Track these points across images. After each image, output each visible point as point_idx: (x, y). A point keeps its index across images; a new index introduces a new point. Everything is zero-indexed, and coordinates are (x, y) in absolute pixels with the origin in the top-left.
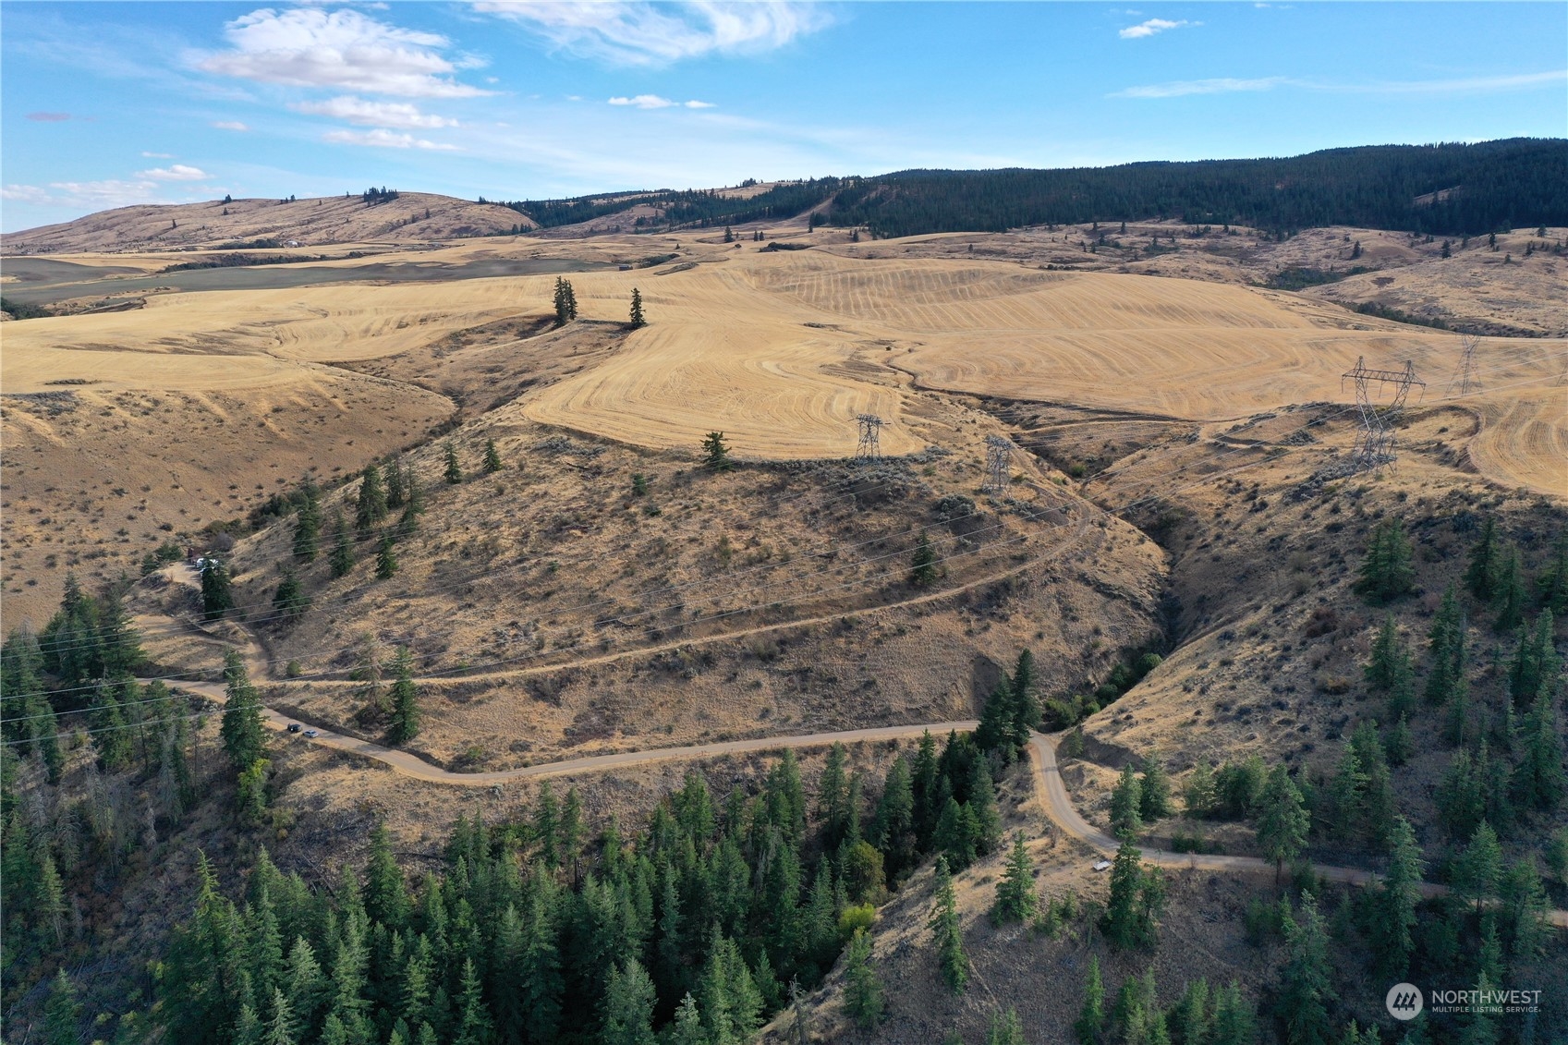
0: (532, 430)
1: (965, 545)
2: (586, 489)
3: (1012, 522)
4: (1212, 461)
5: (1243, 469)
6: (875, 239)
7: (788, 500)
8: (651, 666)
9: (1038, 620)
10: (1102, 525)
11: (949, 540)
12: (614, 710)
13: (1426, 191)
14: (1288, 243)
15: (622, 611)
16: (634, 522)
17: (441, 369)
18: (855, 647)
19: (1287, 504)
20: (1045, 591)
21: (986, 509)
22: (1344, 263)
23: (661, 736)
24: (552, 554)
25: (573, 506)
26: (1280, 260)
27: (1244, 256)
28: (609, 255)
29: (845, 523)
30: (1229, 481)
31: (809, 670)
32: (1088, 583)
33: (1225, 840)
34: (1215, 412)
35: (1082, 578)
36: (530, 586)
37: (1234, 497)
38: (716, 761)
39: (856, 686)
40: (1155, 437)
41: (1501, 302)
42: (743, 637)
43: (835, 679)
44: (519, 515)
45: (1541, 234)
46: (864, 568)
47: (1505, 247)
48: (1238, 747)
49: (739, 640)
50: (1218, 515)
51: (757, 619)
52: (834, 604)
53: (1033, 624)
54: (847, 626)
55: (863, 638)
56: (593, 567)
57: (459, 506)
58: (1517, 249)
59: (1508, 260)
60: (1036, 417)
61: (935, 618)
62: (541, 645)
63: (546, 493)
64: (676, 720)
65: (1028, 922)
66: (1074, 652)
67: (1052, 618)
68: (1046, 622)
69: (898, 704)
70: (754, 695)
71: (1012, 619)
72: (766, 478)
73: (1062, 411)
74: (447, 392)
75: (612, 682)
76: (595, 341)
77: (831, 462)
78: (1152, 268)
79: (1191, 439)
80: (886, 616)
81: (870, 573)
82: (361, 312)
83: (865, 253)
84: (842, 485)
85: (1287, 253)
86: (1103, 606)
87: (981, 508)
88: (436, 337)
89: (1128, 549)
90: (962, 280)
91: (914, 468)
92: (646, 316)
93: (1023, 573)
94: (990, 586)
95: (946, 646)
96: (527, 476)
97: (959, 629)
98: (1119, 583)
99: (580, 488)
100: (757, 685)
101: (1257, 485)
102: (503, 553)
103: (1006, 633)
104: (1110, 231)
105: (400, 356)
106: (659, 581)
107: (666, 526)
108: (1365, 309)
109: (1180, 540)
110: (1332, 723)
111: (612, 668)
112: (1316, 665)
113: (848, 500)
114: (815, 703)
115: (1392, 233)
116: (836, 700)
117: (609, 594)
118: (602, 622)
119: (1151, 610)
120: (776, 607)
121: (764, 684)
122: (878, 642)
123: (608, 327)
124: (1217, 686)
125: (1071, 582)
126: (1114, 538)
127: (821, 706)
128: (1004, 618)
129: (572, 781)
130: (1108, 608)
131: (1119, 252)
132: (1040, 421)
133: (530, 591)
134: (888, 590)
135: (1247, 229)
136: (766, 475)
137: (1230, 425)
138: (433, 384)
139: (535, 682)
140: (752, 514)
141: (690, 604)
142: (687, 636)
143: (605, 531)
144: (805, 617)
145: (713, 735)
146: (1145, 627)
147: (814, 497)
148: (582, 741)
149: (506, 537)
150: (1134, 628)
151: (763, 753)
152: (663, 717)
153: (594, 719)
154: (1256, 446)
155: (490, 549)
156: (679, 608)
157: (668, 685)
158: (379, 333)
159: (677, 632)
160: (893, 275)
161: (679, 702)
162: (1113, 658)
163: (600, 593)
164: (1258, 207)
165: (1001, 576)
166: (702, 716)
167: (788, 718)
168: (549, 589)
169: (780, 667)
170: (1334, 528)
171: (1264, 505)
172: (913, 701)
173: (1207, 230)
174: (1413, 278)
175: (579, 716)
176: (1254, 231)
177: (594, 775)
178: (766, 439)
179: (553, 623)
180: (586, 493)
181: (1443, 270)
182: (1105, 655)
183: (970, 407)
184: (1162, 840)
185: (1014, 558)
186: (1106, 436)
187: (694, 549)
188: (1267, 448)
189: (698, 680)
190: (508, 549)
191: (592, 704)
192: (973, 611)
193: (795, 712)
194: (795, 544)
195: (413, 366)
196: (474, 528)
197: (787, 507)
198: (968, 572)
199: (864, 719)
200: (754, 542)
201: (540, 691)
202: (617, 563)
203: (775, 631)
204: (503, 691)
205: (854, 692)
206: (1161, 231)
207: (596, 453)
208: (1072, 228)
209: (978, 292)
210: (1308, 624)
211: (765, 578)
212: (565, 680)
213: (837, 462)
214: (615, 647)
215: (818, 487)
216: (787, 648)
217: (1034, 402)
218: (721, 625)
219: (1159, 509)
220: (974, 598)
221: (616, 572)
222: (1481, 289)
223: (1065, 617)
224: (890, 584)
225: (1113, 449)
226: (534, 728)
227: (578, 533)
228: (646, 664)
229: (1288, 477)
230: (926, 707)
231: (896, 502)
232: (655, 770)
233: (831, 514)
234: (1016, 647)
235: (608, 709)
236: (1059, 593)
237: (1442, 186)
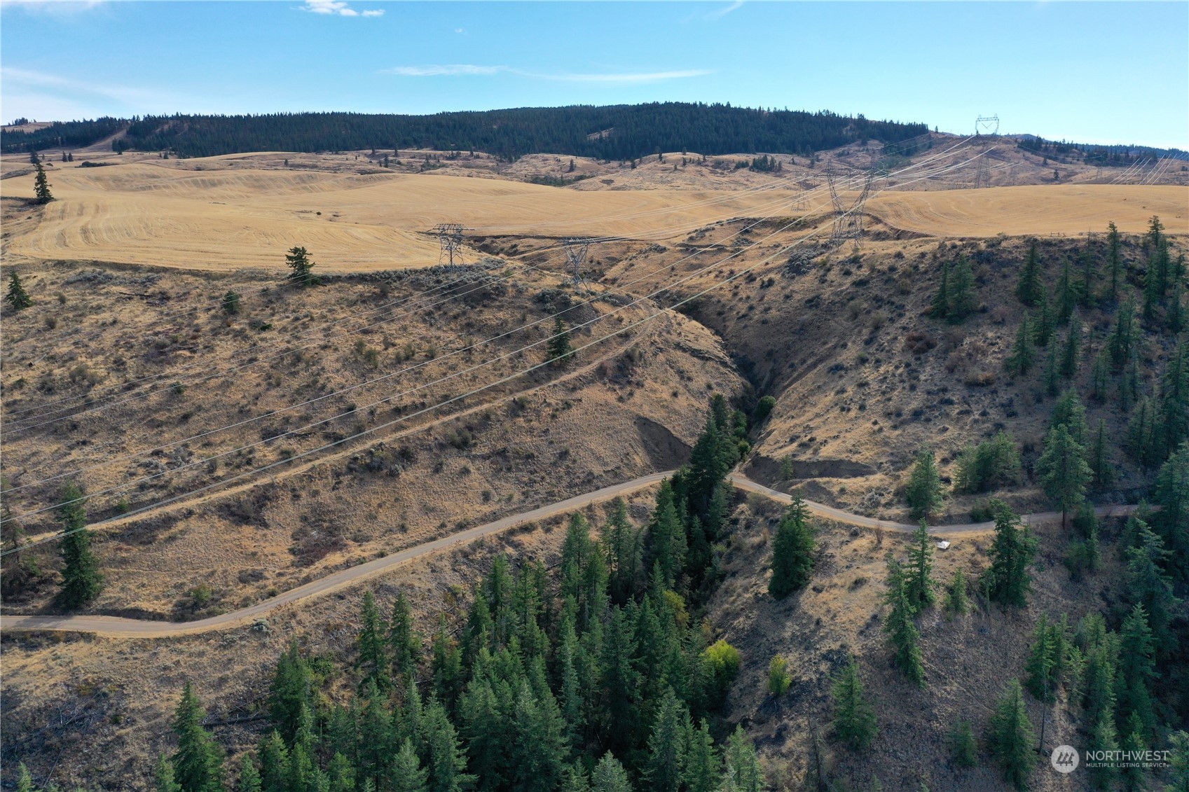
0: (46, 267)
1: (579, 329)
2: (162, 314)
3: (604, 308)
5: (725, 263)
7: (397, 305)
8: (350, 470)
9: (665, 383)
10: (660, 308)
12: (331, 521)
13: (592, 131)
14: (518, 163)
15: (287, 421)
16: (247, 338)
18: (535, 424)
19: (792, 278)
20: (658, 360)
23: (400, 536)
24: (167, 377)
25: (160, 330)
29: (463, 321)
30: (721, 272)
31: (504, 450)
32: (684, 350)
35: (678, 347)
36: (156, 411)
37: (736, 282)
39: (553, 459)
43: (532, 454)
44: (93, 345)
46: (503, 356)
47: (670, 161)
48: (940, 438)
49: (428, 432)
50: (735, 295)
51: (434, 410)
52: (497, 390)
53: (664, 387)
54: (519, 406)
55: (538, 416)
56: (228, 384)
58: (677, 162)
60: (515, 246)
61: (588, 391)
62: (212, 468)
63: (115, 322)
64: (404, 518)
66: (704, 405)
67: (675, 381)
68: (672, 384)
69: (596, 469)
70: (466, 480)
71: (646, 384)
72: (362, 288)
73: (535, 241)
75: (316, 493)
79: (659, 250)
80: (548, 394)
81: (511, 360)
84: (443, 289)
86: (703, 367)
87: (575, 298)
89: (688, 324)
91: (492, 272)
92: (53, 192)
93: (636, 346)
94: (616, 360)
95: (609, 413)
96: (76, 308)
97: (611, 398)
98: (704, 349)
99: (154, 313)
100: (465, 471)
101: (747, 272)
102: (100, 382)
103: (649, 396)
104: (388, 155)
106: (314, 388)
107: (286, 338)
110: (1002, 405)
111: (309, 478)
112: (950, 370)
113: (456, 301)
114: (525, 479)
116: (543, 474)
117: (261, 406)
118: (270, 436)
119: (733, 367)
120: (445, 398)
121: (472, 470)
122: (553, 416)
124: (872, 402)
125: (671, 350)
126: (675, 317)
127: (532, 481)
128: (639, 385)
129: (341, 598)
130: (707, 368)
132: (520, 249)
133: (161, 416)
134: (535, 372)
135: (486, 154)
136: (360, 286)
137: (685, 237)
139: (228, 506)
140: (368, 320)
141: (361, 404)
142: (373, 436)
143: (217, 349)
144: (477, 404)
145: (450, 526)
146: (736, 380)
147: (421, 301)
148: (319, 558)
150: (730, 382)
151: (512, 533)
152: (388, 517)
153: (316, 533)
154: (719, 248)
155: (80, 381)
156: (351, 410)
157: (378, 485)
159: (361, 433)
161: (396, 500)
163: (252, 408)
165: (620, 351)
166: (428, 510)
167: (510, 498)
168: (183, 412)
169: (476, 452)
170: (860, 284)
171: (771, 282)
172: (606, 464)
173: (458, 155)
175: (296, 534)
176: (491, 156)
179: (209, 445)
180: (166, 317)
181: (641, 175)
185: (621, 336)
186: (586, 255)
187: (332, 355)
188: (727, 249)
189: (407, 475)
190: (104, 378)
191: (304, 519)
192: (613, 381)
193: (512, 491)
194: (429, 342)
196: (38, 363)
197: (399, 312)
198: (592, 351)
199: (575, 486)
200: (388, 343)
201: (237, 514)
202: (253, 376)
203: (458, 419)
204: (193, 522)
205: (554, 464)
206: (426, 155)
207: (150, 281)
208: (354, 153)
210: (909, 346)
211: (420, 373)
213: (421, 271)
214: (300, 457)
215: (419, 293)
216: (476, 433)
218: (402, 421)
220: (609, 371)
221: (259, 385)
223: (682, 378)
224: (534, 368)
226: (254, 554)
227: (187, 353)
228: (344, 469)
229: (767, 264)
230: (618, 468)
231: (500, 299)
232: (420, 568)
233: (445, 313)
234: (663, 406)
235: (325, 521)
236: (668, 360)
237: (603, 128)
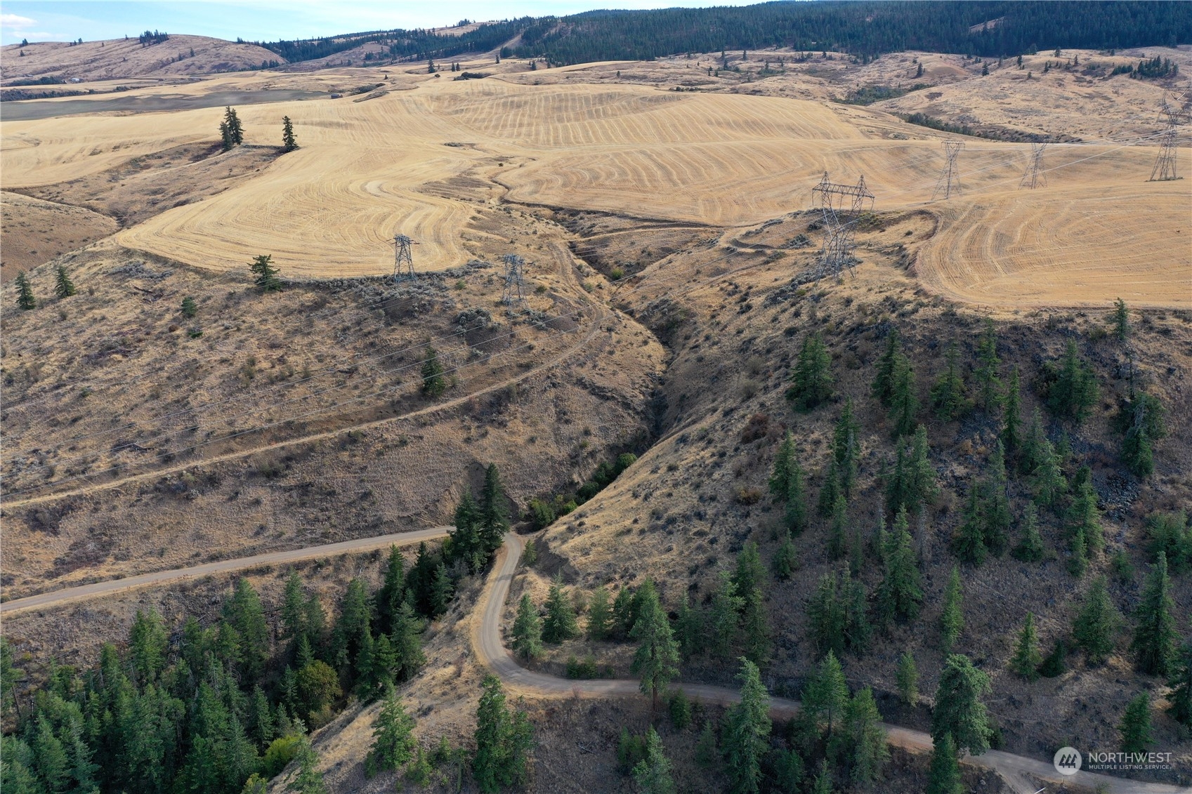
0: (116, 255)
1: (476, 356)
2: (143, 312)
3: (524, 332)
4: (723, 265)
5: (745, 272)
6: (549, 67)
7: (324, 317)
8: (156, 489)
9: (534, 424)
10: (609, 330)
11: (463, 351)
12: (112, 535)
13: (979, 21)
14: (870, 66)
15: (140, 434)
16: (175, 345)
17: (112, 192)
18: (358, 459)
19: (766, 307)
20: (544, 397)
21: (502, 320)
22: (910, 81)
23: (151, 560)
24: (88, 380)
25: (125, 330)
26: (862, 80)
27: (835, 77)
28: (327, 86)
29: (371, 339)
30: (731, 284)
31: (311, 484)
32: (584, 387)
33: (617, 663)
34: (742, 217)
35: (580, 383)
36: (60, 412)
37: (730, 299)
38: (196, 584)
39: (354, 497)
40: (686, 243)
41: (1019, 111)
42: (249, 457)
43: (334, 492)
44: (72, 340)
45: (1057, 55)
46: (380, 382)
47: (1029, 66)
48: (656, 559)
49: (245, 459)
50: (713, 317)
51: (269, 436)
52: (346, 419)
53: (529, 429)
54: (352, 439)
55: (366, 451)
56: (123, 391)
57: (23, 332)
58: (1037, 67)
59: (1030, 77)
60: (593, 226)
61: (438, 428)
62: (51, 473)
63: (104, 318)
64: (171, 542)
65: (401, 769)
66: (560, 453)
67: (548, 421)
68: (541, 426)
69: (390, 514)
70: (252, 512)
71: (509, 424)
72: (309, 297)
73: (616, 220)
74: (114, 213)
75: (114, 508)
76: (250, 164)
77: (373, 279)
78: (756, 89)
79: (712, 243)
80: (390, 429)
81: (385, 386)
82: (71, 140)
83: (533, 80)
84: (375, 302)
85: (868, 74)
86: (596, 409)
87: (497, 319)
88: (116, 164)
89: (632, 352)
90: (601, 102)
91: (450, 282)
92: (297, 141)
93: (525, 381)
94: (493, 394)
95: (444, 455)
96: (95, 301)
97: (459, 437)
98: (612, 386)
99: (138, 311)
100: (257, 502)
101: (750, 288)
102: (43, 380)
103: (502, 439)
104: (734, 58)
105: (77, 181)
106: (182, 403)
107: (203, 347)
108: (914, 120)
109: (680, 340)
110: (736, 535)
111: (116, 493)
112: (738, 474)
113: (378, 317)
114: (311, 516)
115: (951, 56)
116: (332, 513)
117: (132, 418)
118: (119, 447)
119: (639, 409)
120: (289, 424)
121: (265, 501)
122: (380, 453)
123: (265, 151)
124: (658, 493)
125: (569, 386)
126: (618, 342)
127: (317, 520)
128: (502, 424)
129: (41, 616)
130: (601, 409)
131: (738, 75)
132: (595, 230)
133: (60, 417)
134: (399, 402)
135: (840, 54)
136: (310, 295)
137: (744, 231)
138: (102, 206)
139: (36, 512)
140: (288, 332)
141: (205, 424)
142: (198, 457)
143: (145, 354)
144: (316, 433)
145: (204, 556)
146: (632, 424)
147: (349, 314)
148: (68, 571)
149: (51, 365)
150: (622, 426)
151: (247, 572)
152: (160, 539)
153: (91, 546)
154: (760, 250)
155: (31, 376)
156: (194, 430)
157: (170, 507)
158: (70, 160)
159: (190, 453)
160: (547, 99)
161: (179, 523)
162: (599, 456)
163: (122, 418)
164: (851, 36)
165: (503, 385)
166: (198, 536)
167: (281, 534)
168: (78, 414)
169: (283, 483)
170: (791, 332)
171: (749, 307)
172: (406, 509)
173: (809, 56)
174: (956, 92)
175: (75, 544)
176: (846, 56)
177: (66, 608)
178: (324, 258)
179: (73, 449)
180: (142, 317)
181: (981, 86)
182: (592, 454)
183: (539, 217)
184: (559, 665)
185: (521, 366)
186: (646, 242)
187: (224, 370)
188: (768, 252)
189: (201, 501)
190: (48, 376)
191: (91, 530)
192: (476, 418)
193: (289, 527)
194: (320, 361)
195: (87, 190)
196: (26, 355)
197: (321, 325)
198: (477, 381)
199: (357, 529)
200: (281, 360)
201: (39, 521)
202: (146, 387)
203: (283, 448)
205: (350, 504)
206: (774, 57)
207: (163, 276)
208: (706, 56)
209: (610, 112)
210: (746, 429)
211: (283, 396)
212: (67, 509)
213: (378, 279)
214: (126, 471)
215: (354, 304)
216: (293, 464)
217: (595, 212)
218: (233, 444)
219: (669, 311)
220: (477, 406)
221: (144, 396)
222: (1006, 100)
223: (559, 420)
224: (402, 396)
225: (649, 254)
226: (23, 560)
227: (119, 357)
228: (152, 487)
229: (776, 280)
230: (418, 515)
231: (421, 316)
232: (132, 598)
233: (361, 330)
234: (510, 452)
235: (106, 535)
236: (557, 398)
237: (991, 17)
